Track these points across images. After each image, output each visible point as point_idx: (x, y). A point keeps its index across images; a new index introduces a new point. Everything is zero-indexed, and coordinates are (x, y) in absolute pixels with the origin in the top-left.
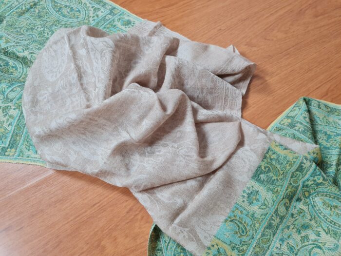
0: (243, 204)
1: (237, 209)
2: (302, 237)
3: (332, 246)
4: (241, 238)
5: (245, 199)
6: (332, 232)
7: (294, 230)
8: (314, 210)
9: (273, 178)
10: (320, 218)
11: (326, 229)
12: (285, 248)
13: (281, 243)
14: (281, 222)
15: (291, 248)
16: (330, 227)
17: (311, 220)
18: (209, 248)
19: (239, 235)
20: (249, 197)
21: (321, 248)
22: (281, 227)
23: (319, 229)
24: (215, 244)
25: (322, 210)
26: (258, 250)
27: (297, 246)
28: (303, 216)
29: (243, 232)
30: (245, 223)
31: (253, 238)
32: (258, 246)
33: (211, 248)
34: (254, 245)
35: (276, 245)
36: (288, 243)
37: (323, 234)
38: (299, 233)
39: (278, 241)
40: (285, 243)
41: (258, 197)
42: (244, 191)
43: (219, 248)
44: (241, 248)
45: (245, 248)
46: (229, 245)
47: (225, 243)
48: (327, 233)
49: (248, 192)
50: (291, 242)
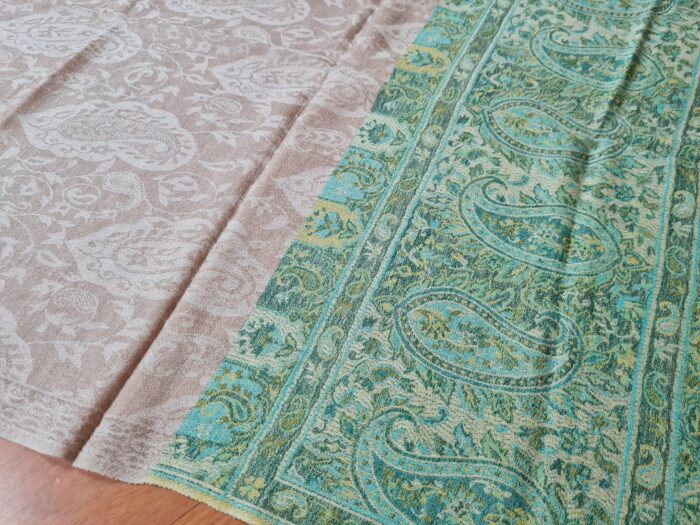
0: (362, 146)
1: (354, 153)
2: (471, 169)
3: (518, 179)
4: (366, 190)
5: (365, 138)
6: (518, 159)
7: (458, 162)
8: (490, 131)
9: (408, 103)
10: (499, 140)
11: (508, 154)
12: (442, 188)
13: (436, 182)
14: (432, 155)
15: (453, 187)
16: (514, 152)
17: (483, 145)
18: (311, 219)
19: (361, 186)
20: (371, 135)
21: (502, 183)
22: (433, 161)
23: (498, 155)
24: (320, 209)
25: (502, 129)
26: (396, 199)
27: (464, 182)
28: (470, 142)
29: (368, 181)
30: (370, 168)
31: (386, 184)
32: (396, 193)
33: (313, 217)
34: (389, 194)
35: (427, 187)
36: (449, 180)
37: (504, 161)
38: (467, 163)
39: (431, 180)
40: (444, 181)
41: (385, 131)
42: (362, 129)
43: (327, 215)
44: (367, 204)
45: (372, 202)
46: (346, 204)
47: (337, 202)
48: (510, 161)
49: (367, 128)
50: (454, 178)
